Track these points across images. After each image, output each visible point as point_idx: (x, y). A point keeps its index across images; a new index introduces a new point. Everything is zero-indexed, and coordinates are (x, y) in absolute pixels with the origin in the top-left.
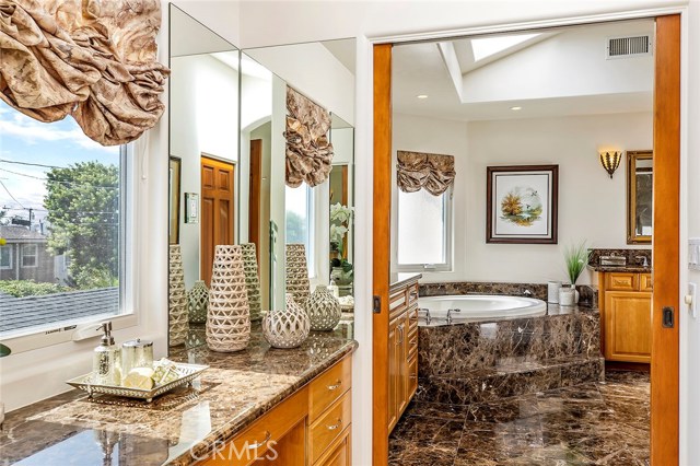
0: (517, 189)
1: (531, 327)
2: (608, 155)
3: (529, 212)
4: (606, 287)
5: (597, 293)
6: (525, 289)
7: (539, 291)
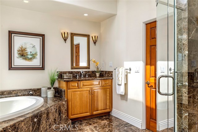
0: (25, 44)
1: (41, 116)
2: (64, 33)
3: (31, 55)
4: (68, 88)
5: (64, 91)
6: (30, 92)
7: (37, 92)
